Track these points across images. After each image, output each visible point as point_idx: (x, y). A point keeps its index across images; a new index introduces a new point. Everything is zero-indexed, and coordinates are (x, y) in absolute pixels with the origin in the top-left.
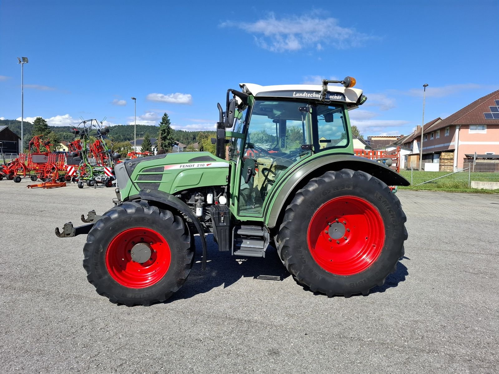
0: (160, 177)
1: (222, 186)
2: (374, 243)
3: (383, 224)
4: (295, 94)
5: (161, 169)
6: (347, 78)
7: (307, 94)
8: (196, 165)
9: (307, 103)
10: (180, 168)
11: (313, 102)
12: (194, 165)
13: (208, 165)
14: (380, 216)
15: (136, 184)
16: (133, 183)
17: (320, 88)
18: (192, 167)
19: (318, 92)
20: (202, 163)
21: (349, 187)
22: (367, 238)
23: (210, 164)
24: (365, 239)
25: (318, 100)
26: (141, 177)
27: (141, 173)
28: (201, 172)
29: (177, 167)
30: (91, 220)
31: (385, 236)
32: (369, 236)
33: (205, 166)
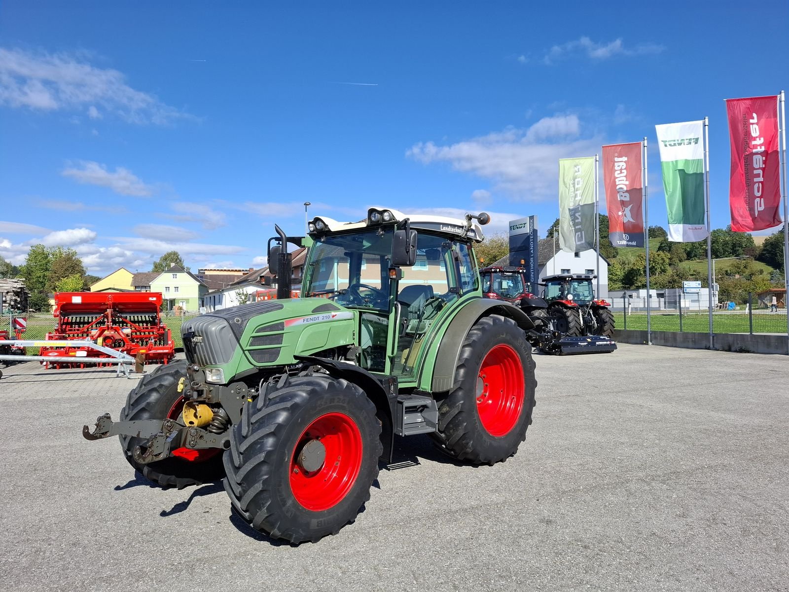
0: (278, 338)
1: (348, 345)
2: (513, 395)
3: (523, 373)
5: (280, 326)
6: (481, 215)
8: (321, 316)
9: (447, 238)
10: (304, 323)
11: (453, 238)
12: (318, 317)
13: (333, 316)
14: (520, 365)
15: (247, 353)
16: (244, 351)
17: (465, 223)
18: (317, 321)
19: (459, 227)
20: (327, 314)
21: (503, 335)
22: (502, 391)
23: (336, 315)
24: (500, 393)
25: (458, 236)
26: (256, 340)
27: (255, 334)
28: (326, 327)
29: (300, 322)
30: (103, 434)
31: (524, 385)
32: (504, 390)
33: (331, 319)
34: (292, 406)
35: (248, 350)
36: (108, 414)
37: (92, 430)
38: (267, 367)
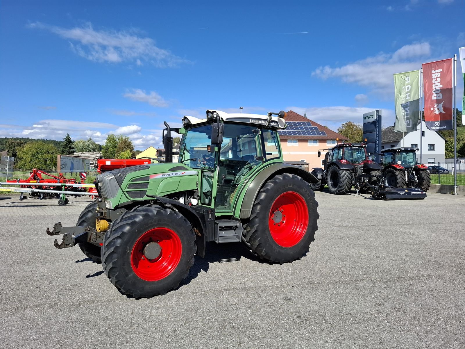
0: (146, 185)
1: (193, 190)
2: (301, 223)
3: (307, 210)
4: (251, 121)
5: (147, 178)
6: (281, 112)
7: (258, 121)
8: (174, 173)
9: (257, 127)
10: (163, 177)
11: (260, 127)
12: (172, 174)
13: (183, 173)
14: (306, 204)
15: (125, 193)
16: (123, 192)
17: (266, 117)
18: (171, 176)
19: (264, 120)
20: (179, 172)
21: (290, 186)
22: (295, 220)
23: (185, 173)
24: (294, 221)
25: (264, 126)
26: (130, 186)
27: (130, 183)
28: (178, 179)
29: (160, 176)
30: (57, 232)
31: (308, 217)
32: (296, 219)
33: (181, 175)
34: (131, 222)
35: (126, 191)
36: (60, 222)
37: (51, 230)
38: (138, 201)
